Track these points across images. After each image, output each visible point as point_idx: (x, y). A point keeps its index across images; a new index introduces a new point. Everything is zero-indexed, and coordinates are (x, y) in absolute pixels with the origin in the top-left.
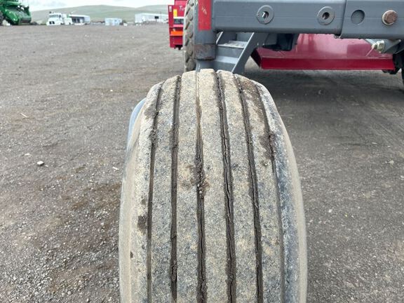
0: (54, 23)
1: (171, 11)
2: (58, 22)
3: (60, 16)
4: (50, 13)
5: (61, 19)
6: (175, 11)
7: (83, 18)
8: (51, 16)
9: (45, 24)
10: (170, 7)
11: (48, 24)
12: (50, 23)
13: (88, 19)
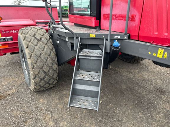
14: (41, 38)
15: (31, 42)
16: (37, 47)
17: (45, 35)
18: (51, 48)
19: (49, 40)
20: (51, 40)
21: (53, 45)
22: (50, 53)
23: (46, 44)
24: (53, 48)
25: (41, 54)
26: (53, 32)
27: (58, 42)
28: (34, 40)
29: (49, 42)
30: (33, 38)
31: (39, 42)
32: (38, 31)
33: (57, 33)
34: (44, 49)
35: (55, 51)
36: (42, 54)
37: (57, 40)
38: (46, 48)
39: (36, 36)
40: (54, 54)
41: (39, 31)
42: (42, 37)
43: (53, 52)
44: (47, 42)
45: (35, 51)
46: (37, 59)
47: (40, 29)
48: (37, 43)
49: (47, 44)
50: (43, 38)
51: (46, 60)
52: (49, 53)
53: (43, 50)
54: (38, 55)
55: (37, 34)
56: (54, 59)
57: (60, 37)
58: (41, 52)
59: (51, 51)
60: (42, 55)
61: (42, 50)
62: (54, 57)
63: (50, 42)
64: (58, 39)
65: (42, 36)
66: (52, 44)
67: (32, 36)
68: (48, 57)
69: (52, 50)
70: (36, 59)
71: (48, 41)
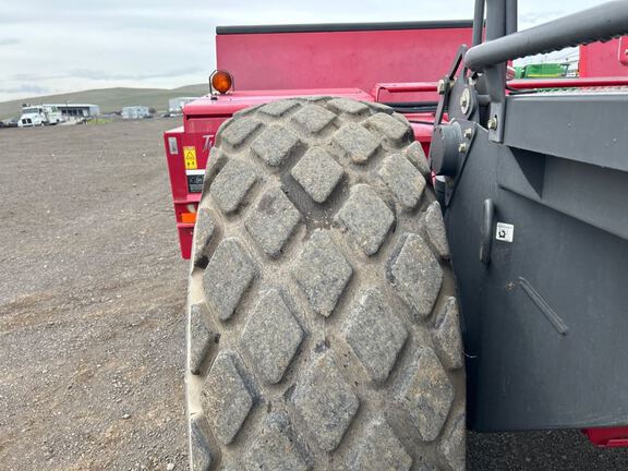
0: (29, 121)
1: (174, 152)
2: (36, 119)
3: (41, 110)
4: (25, 105)
5: (42, 114)
6: (190, 153)
7: (88, 108)
8: (25, 112)
9: (16, 126)
10: (172, 141)
11: (20, 123)
12: (24, 121)
13: (95, 109)
14: (339, 189)
15: (248, 213)
16: (276, 276)
17: (387, 159)
18: (421, 300)
19: (415, 210)
20: (433, 207)
21: (444, 261)
22: (402, 355)
23: (374, 256)
24: (436, 304)
25: (299, 351)
26: (473, 139)
27: (506, 232)
28: (267, 205)
29: (409, 237)
30: (273, 184)
31: (310, 228)
32: (333, 124)
33: (509, 142)
34: (341, 300)
35: (454, 331)
36: (313, 362)
37: (498, 216)
38: (360, 299)
39: (296, 170)
40: (435, 372)
41: (346, 124)
42: (354, 174)
43: (436, 343)
44: (393, 228)
45: (251, 313)
46: (256, 403)
47: (360, 114)
48: (293, 233)
49: (389, 251)
50: (355, 189)
51: (336, 435)
52: (391, 357)
53: (332, 317)
54: (273, 364)
55: (316, 149)
56: (437, 423)
57: (539, 188)
58: (305, 336)
59: (418, 333)
60: (306, 370)
61: (319, 315)
62: (440, 404)
63: (425, 233)
64: (509, 206)
65: (362, 165)
66: (444, 249)
67: (269, 165)
68: (374, 397)
69: (428, 320)
70: (240, 405)
71: (405, 224)
